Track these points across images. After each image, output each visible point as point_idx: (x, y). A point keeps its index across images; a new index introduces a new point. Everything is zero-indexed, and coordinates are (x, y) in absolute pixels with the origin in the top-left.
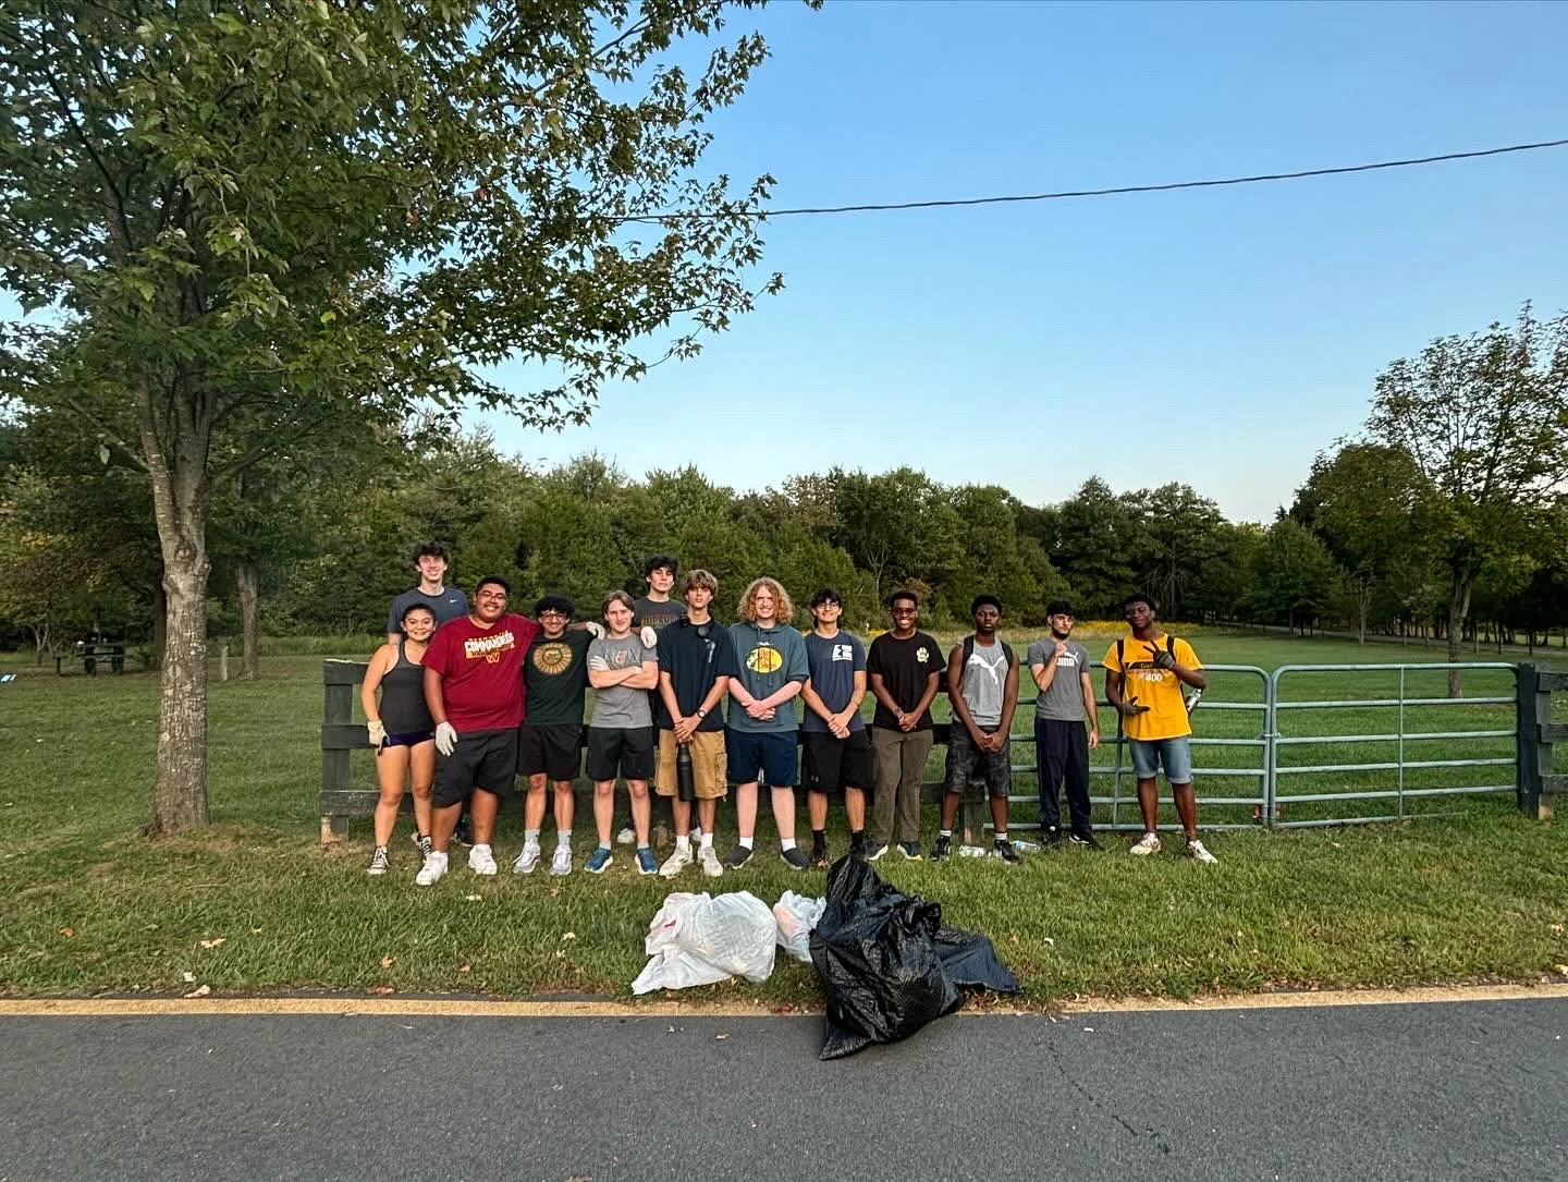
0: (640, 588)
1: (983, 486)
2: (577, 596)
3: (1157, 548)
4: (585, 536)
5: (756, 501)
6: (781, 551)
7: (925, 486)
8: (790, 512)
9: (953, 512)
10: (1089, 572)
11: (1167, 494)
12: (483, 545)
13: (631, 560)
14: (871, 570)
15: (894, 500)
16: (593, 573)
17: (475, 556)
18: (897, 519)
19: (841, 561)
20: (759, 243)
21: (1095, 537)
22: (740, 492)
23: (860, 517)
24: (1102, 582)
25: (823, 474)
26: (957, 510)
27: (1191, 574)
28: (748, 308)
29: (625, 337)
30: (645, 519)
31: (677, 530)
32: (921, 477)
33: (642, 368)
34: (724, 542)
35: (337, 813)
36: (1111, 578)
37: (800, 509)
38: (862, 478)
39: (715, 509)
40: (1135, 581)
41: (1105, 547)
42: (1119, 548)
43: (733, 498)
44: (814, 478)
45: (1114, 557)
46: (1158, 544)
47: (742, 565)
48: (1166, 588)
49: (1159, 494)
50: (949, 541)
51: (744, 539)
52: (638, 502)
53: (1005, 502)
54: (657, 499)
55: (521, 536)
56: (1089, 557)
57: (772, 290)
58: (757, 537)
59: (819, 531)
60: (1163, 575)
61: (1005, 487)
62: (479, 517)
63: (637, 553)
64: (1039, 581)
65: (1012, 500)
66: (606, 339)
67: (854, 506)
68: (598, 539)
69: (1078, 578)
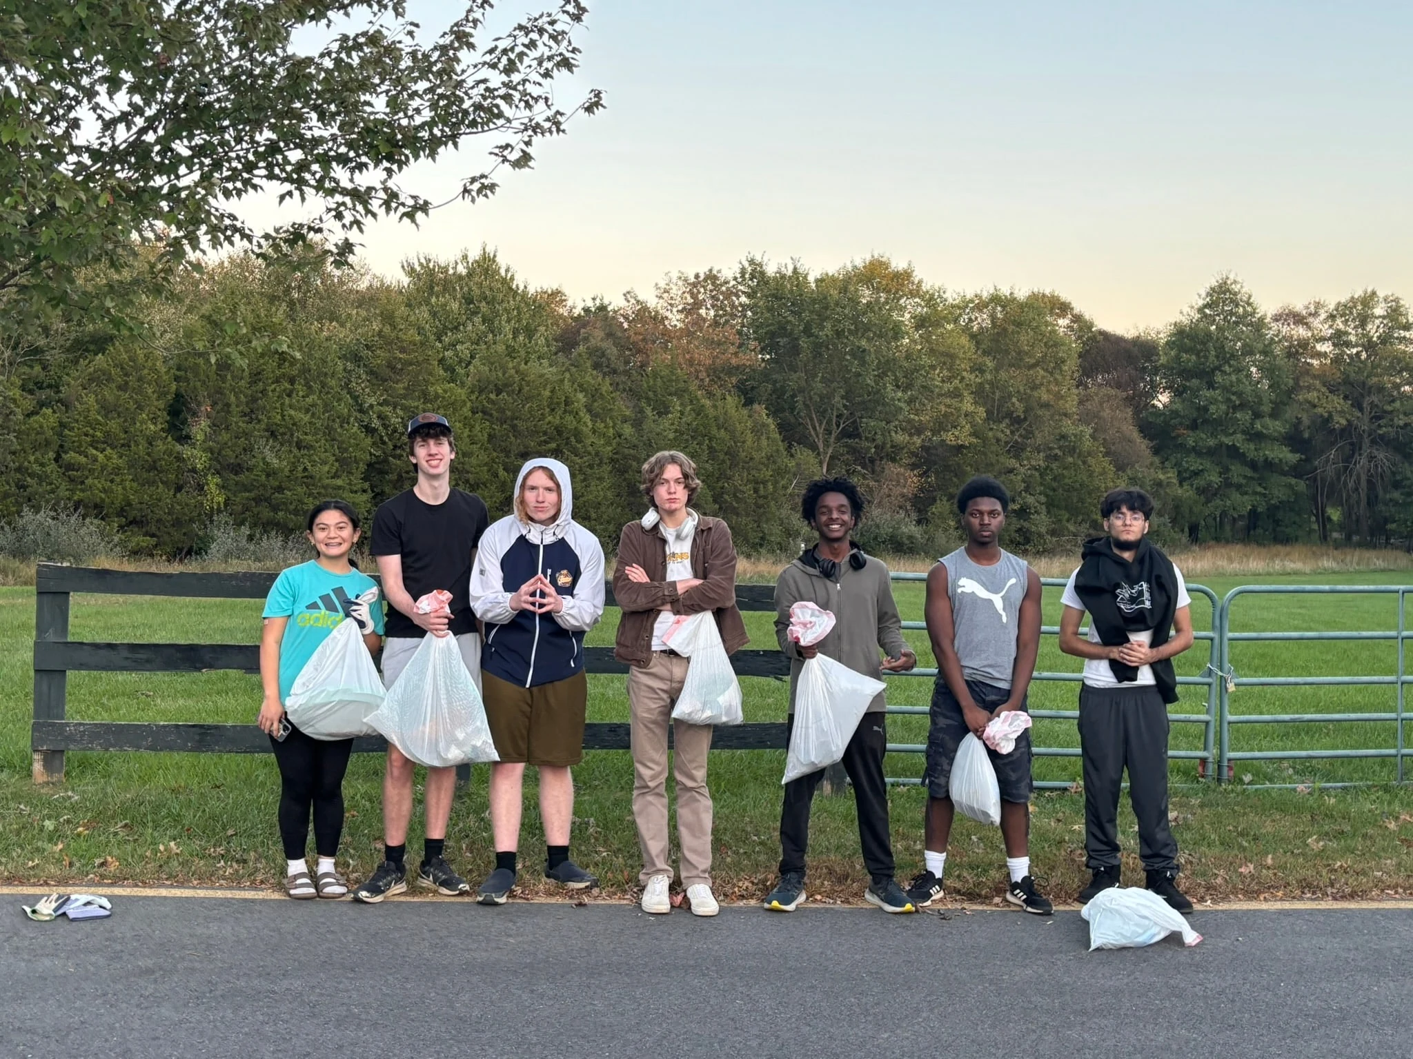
0: (393, 477)
1: (1022, 294)
2: (280, 489)
3: (1337, 408)
4: (292, 381)
5: (606, 318)
6: (648, 411)
7: (913, 294)
8: (668, 335)
9: (964, 340)
10: (1211, 453)
11: (1359, 309)
12: (109, 394)
13: (376, 423)
14: (813, 447)
15: (855, 320)
16: (309, 447)
17: (93, 415)
18: (859, 354)
19: (758, 430)
20: (574, 51)
21: (1226, 389)
22: (578, 300)
23: (795, 350)
24: (1238, 472)
25: (729, 271)
26: (973, 336)
27: (1398, 458)
28: (558, 130)
29: (401, 165)
30: (403, 350)
31: (460, 370)
32: (907, 275)
33: (424, 207)
34: (547, 393)
35: (51, 748)
36: (1253, 465)
37: (687, 332)
38: (797, 277)
39: (530, 332)
40: (1297, 471)
41: (1242, 406)
42: (1266, 408)
43: (563, 311)
44: (711, 277)
45: (1258, 426)
46: (1337, 402)
47: (577, 434)
48: (1351, 485)
49: (1343, 310)
50: (956, 394)
51: (582, 389)
52: (388, 318)
53: (1063, 322)
54: (423, 313)
55: (177, 379)
56: (1218, 425)
57: (589, 109)
58: (606, 387)
59: (718, 373)
60: (1347, 459)
61: (1065, 296)
62: (100, 343)
63: (387, 410)
64: (1120, 468)
65: (1078, 318)
66: (376, 166)
67: (782, 329)
68: (316, 386)
69: (1194, 463)
